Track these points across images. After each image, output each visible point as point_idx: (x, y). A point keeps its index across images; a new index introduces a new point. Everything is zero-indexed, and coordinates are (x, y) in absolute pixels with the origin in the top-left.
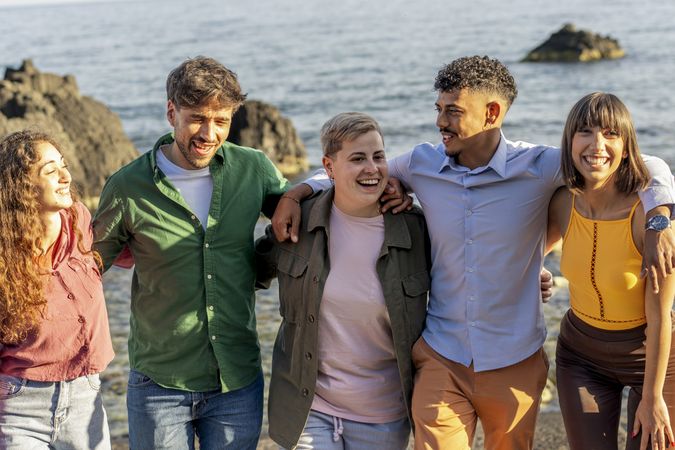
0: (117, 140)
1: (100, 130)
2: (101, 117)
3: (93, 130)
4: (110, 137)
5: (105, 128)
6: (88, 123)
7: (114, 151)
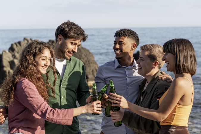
0: (91, 63)
1: (86, 59)
2: (87, 55)
3: (83, 59)
4: (89, 61)
5: (87, 58)
6: (82, 56)
7: (90, 66)
